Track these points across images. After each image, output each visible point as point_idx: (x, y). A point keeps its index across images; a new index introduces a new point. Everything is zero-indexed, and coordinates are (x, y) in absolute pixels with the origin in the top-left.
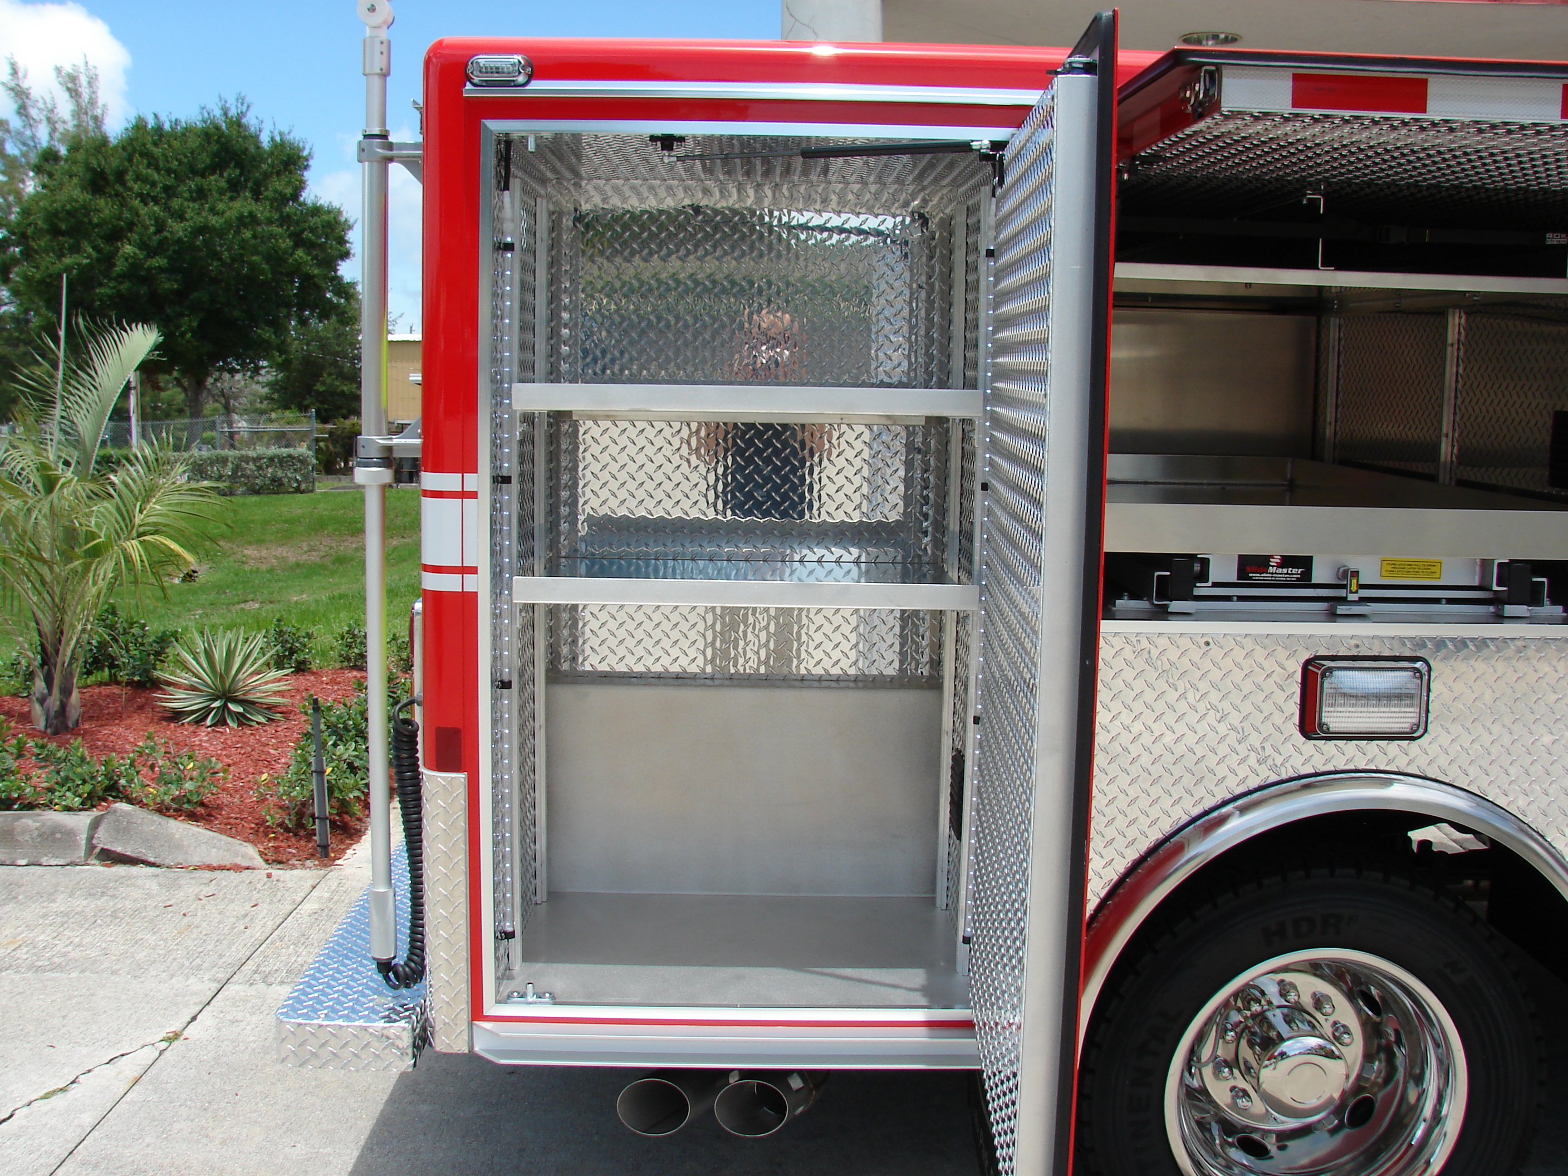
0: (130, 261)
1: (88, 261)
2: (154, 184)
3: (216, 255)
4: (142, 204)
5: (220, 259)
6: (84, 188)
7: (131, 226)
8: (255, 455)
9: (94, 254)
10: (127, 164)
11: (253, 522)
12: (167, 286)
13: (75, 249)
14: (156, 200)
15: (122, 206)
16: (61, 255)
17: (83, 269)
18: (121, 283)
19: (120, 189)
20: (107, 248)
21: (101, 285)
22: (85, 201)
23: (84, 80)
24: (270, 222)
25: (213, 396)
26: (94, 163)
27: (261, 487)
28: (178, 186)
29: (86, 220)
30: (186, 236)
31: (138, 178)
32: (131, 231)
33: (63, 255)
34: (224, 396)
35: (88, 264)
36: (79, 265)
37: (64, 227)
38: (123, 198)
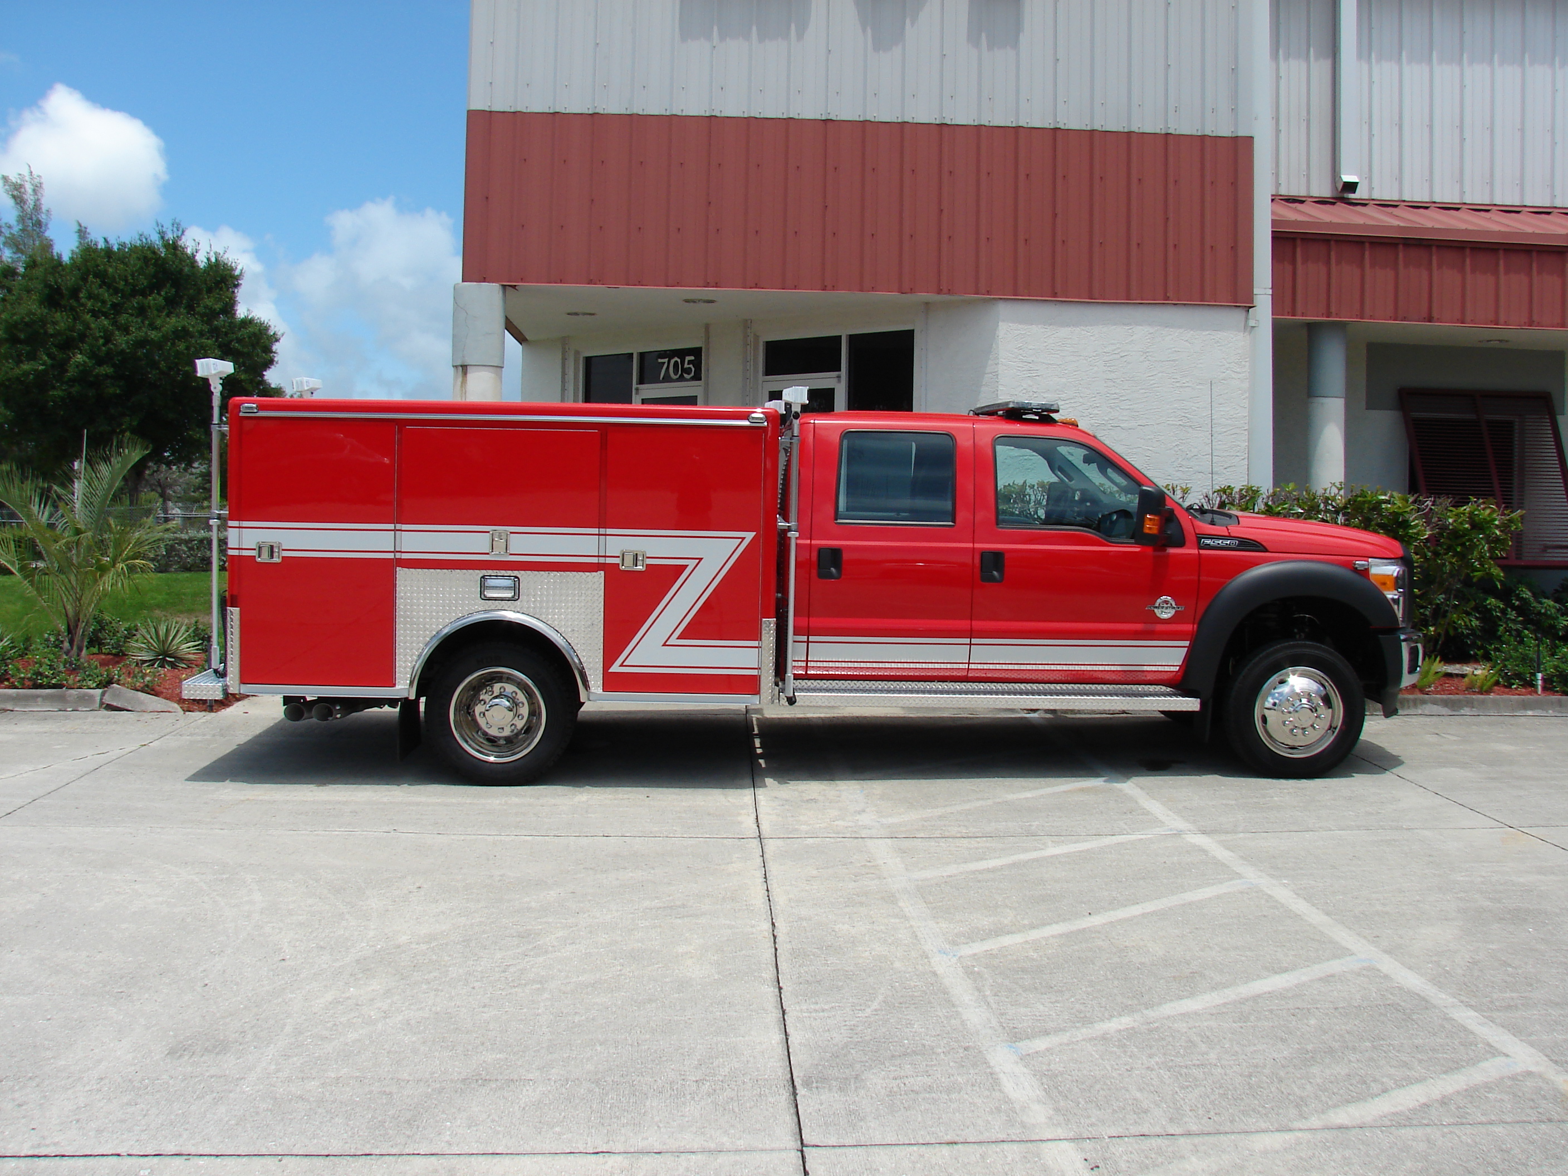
0: (81, 368)
1: (44, 367)
2: (104, 302)
3: (155, 365)
4: (93, 319)
5: (158, 368)
6: (41, 303)
7: (83, 337)
8: (187, 537)
9: (49, 362)
10: (81, 283)
11: (184, 594)
12: (111, 390)
13: (32, 357)
14: (106, 315)
15: (75, 319)
16: (19, 362)
17: (38, 374)
18: (72, 386)
19: (75, 304)
20: (60, 356)
21: (54, 388)
22: (42, 314)
23: (29, 187)
24: (202, 334)
25: (151, 486)
26: (51, 280)
27: (192, 565)
28: (125, 303)
29: (42, 331)
30: (129, 348)
31: (90, 296)
32: (83, 341)
33: (22, 362)
34: (160, 486)
35: (43, 370)
36: (36, 370)
37: (22, 336)
38: (77, 312)
